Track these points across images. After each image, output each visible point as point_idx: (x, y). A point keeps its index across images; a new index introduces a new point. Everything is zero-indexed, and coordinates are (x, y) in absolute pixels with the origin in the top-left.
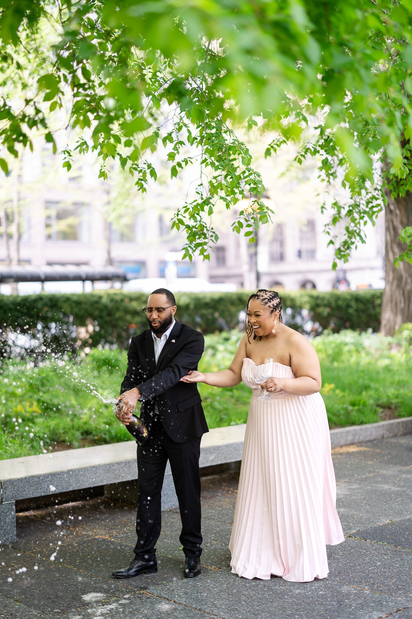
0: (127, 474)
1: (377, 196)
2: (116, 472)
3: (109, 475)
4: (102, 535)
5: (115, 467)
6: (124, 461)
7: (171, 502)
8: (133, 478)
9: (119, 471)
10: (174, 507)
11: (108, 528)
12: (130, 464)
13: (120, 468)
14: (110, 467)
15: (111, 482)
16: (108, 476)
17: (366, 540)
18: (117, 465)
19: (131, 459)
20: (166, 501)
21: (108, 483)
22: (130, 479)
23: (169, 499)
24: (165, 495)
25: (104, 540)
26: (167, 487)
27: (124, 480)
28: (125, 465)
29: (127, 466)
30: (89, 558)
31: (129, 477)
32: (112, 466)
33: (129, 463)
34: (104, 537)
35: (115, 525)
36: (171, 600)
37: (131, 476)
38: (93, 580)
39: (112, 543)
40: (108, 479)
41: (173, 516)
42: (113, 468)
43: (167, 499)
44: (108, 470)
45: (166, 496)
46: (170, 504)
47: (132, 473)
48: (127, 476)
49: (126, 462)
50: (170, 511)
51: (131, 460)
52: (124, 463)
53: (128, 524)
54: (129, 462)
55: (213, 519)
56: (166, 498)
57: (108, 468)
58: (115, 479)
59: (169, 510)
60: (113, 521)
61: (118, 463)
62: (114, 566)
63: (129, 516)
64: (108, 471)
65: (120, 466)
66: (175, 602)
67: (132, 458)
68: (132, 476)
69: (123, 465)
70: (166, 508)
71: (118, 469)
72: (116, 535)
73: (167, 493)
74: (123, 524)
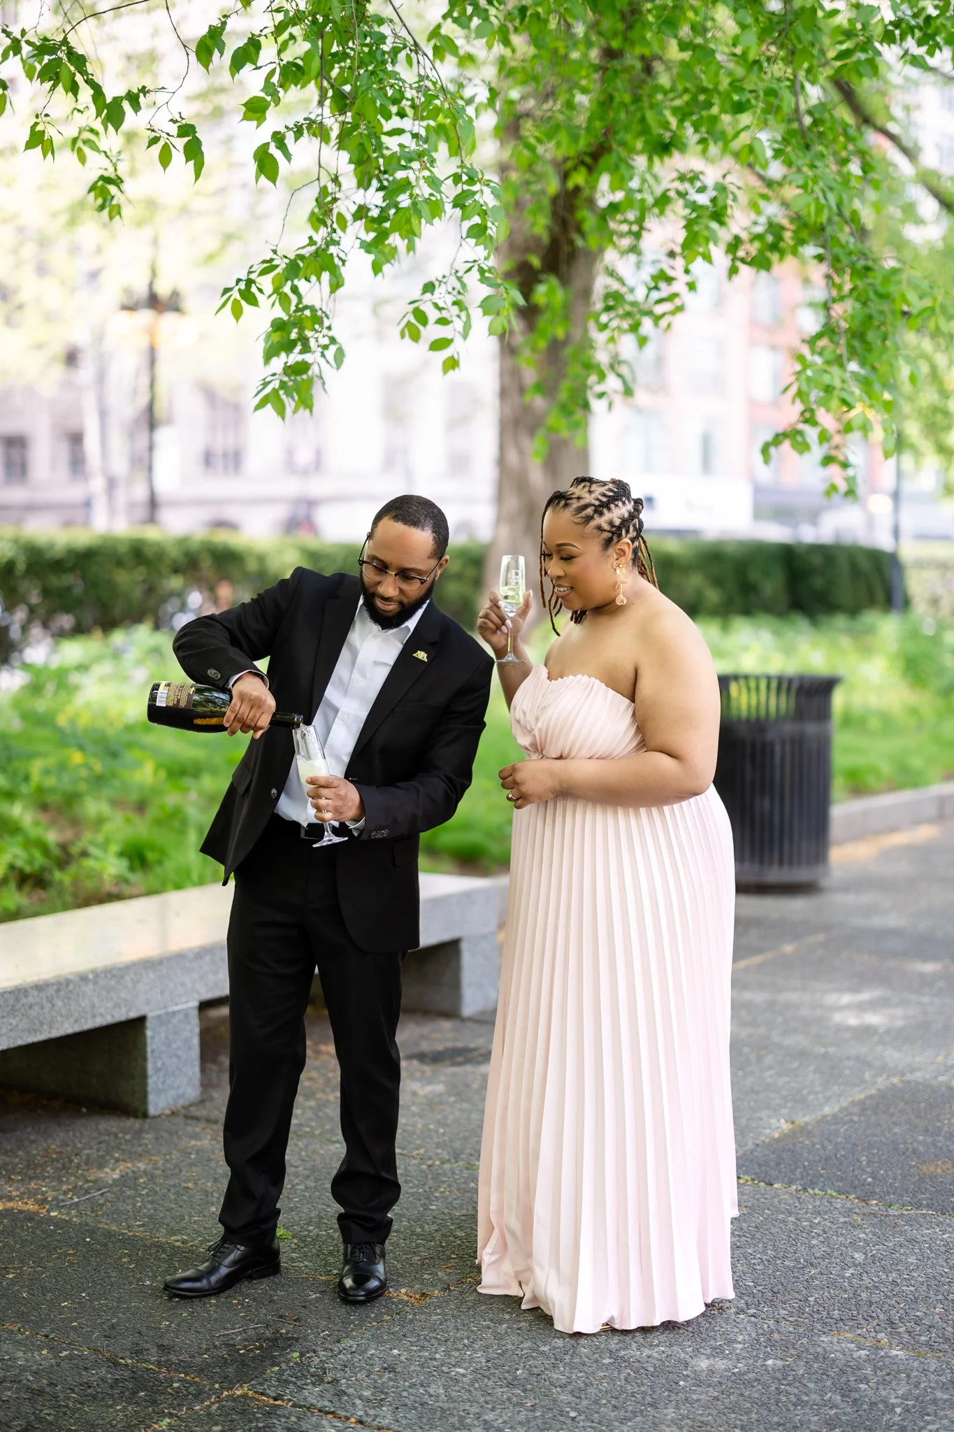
0: (62, 1016)
1: (671, 273)
2: (33, 1013)
3: (14, 1022)
4: (10, 1199)
5: (31, 999)
6: (53, 981)
7: (173, 1088)
8: (77, 1028)
9: (42, 1008)
10: (182, 1102)
11: (19, 1173)
12: (71, 987)
13: (44, 1002)
14: (17, 1000)
15: (20, 1042)
16: (11, 1024)
17: (772, 1185)
18: (35, 993)
19: (71, 974)
20: (160, 1086)
21: (12, 1046)
22: (70, 1031)
23: (169, 1081)
24: (159, 1070)
25: (30, 1217)
26: (164, 1048)
27: (55, 1033)
28: (58, 991)
29: (62, 993)
30: (13, 1283)
31: (66, 1025)
32: (21, 996)
33: (67, 985)
34: (20, 1205)
35: (36, 1166)
36: (347, 1418)
37: (72, 1021)
38: (63, 1359)
39: (58, 1223)
40: (12, 1034)
41: (189, 1129)
42: (24, 1001)
43: (164, 1083)
44: (13, 1006)
45: (161, 1074)
46: (172, 1093)
47: (77, 1015)
48: (62, 1023)
49: (59, 983)
50: (173, 1113)
51: (71, 977)
52: (53, 984)
53: (71, 1161)
54: (68, 982)
55: (312, 1135)
56: (161, 1079)
57: (11, 1001)
58: (29, 1032)
59: (168, 1112)
60: (20, 1153)
61: (39, 987)
62: (106, 1306)
63: (62, 1134)
64: (13, 1011)
65: (43, 995)
66: (361, 1422)
67: (73, 970)
68: (76, 1021)
69: (51, 991)
70: (161, 1105)
71: (37, 1004)
72: (55, 1198)
73: (164, 1064)
74: (57, 1160)
